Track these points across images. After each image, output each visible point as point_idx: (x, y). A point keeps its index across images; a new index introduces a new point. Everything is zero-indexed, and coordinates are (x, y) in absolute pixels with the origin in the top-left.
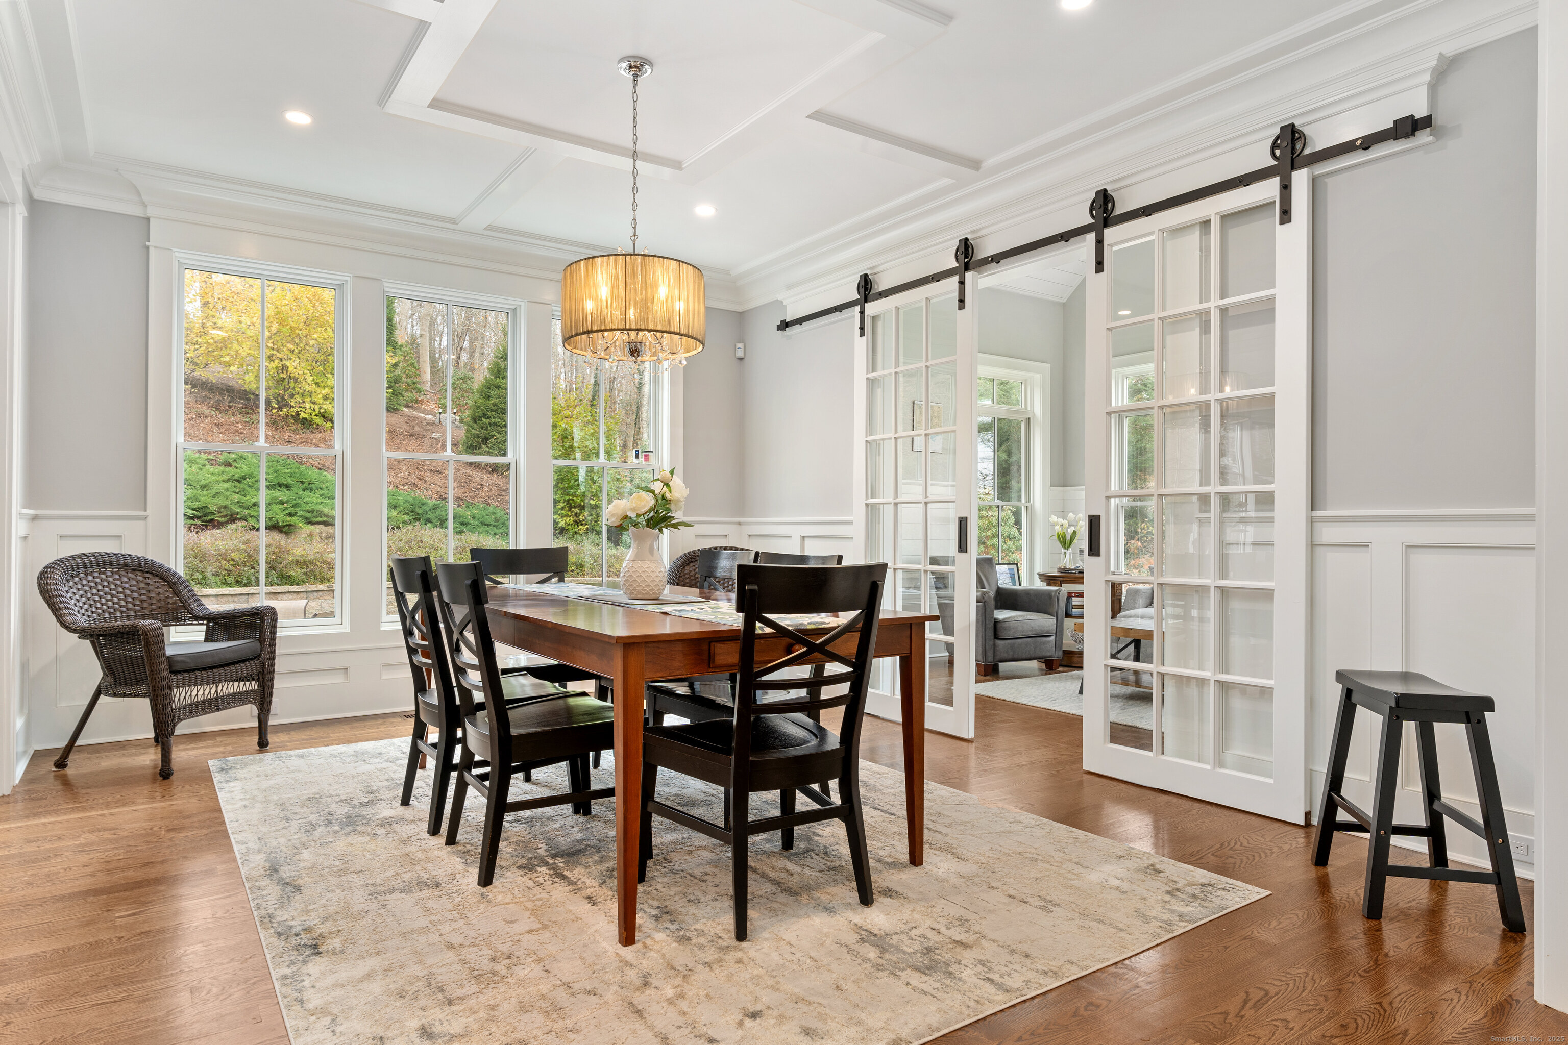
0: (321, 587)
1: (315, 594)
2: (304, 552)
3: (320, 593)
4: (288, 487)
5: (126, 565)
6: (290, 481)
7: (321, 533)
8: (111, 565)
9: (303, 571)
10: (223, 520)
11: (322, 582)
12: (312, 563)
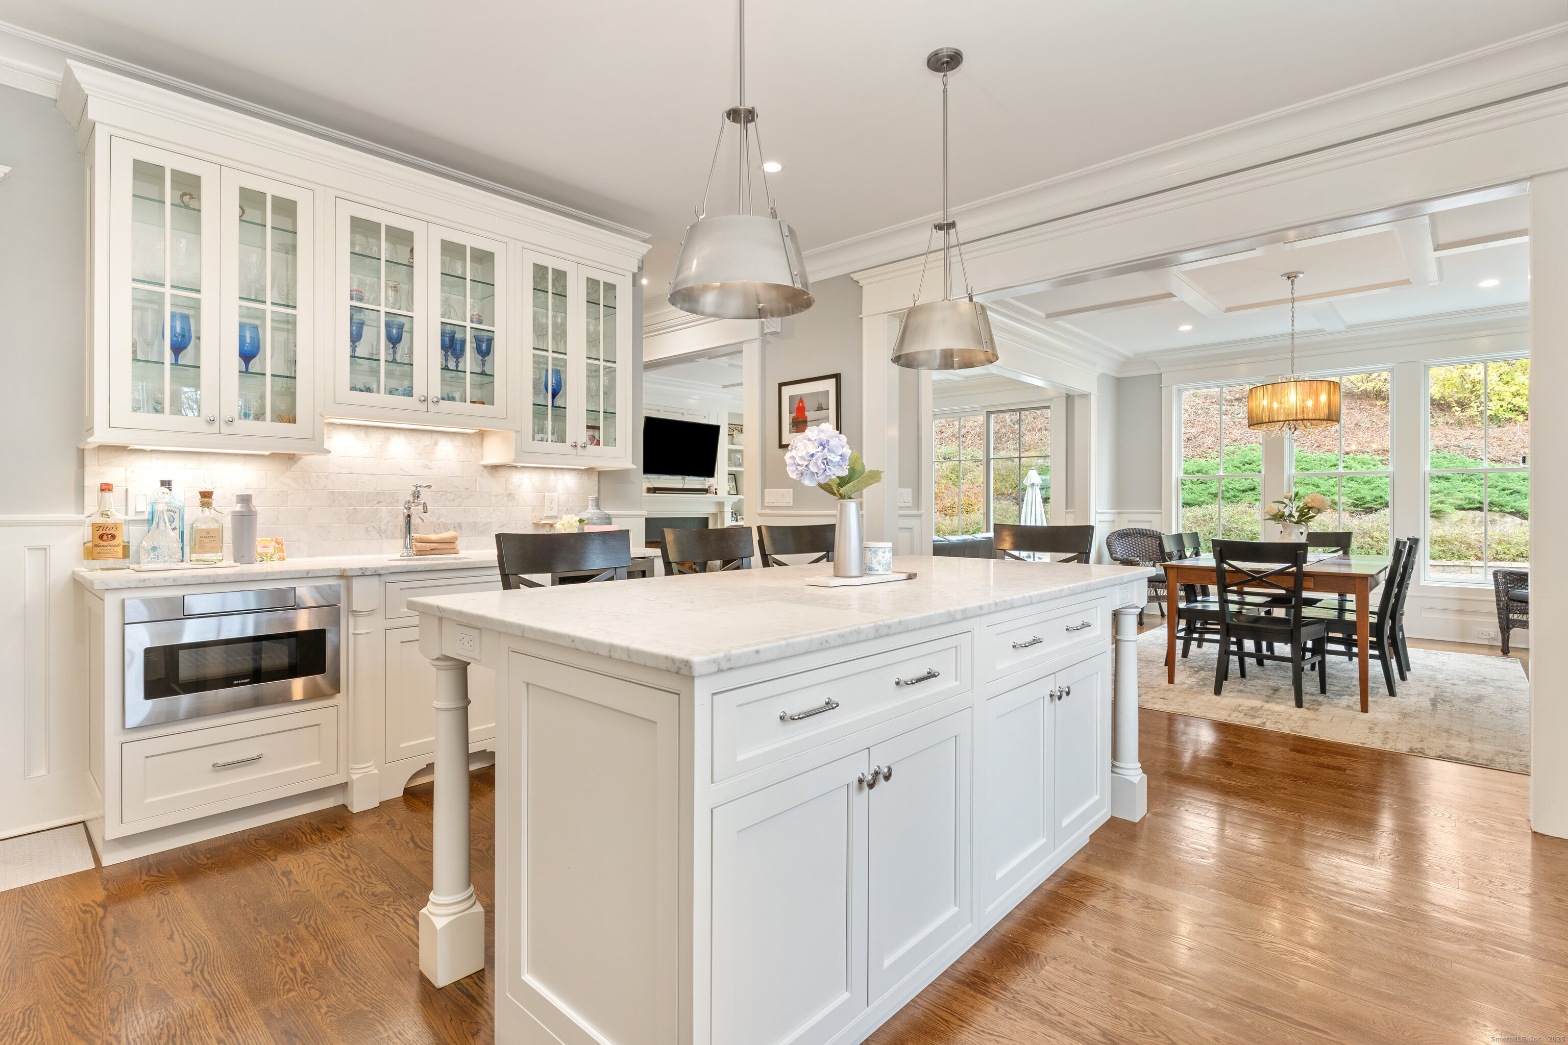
0: (1458, 563)
1: (1452, 568)
2: (1443, 534)
3: (1457, 568)
4: (1447, 479)
5: (1143, 534)
6: (1449, 475)
7: (1475, 518)
8: (1140, 534)
9: (1441, 549)
10: (1379, 507)
11: (1459, 558)
12: (1449, 542)
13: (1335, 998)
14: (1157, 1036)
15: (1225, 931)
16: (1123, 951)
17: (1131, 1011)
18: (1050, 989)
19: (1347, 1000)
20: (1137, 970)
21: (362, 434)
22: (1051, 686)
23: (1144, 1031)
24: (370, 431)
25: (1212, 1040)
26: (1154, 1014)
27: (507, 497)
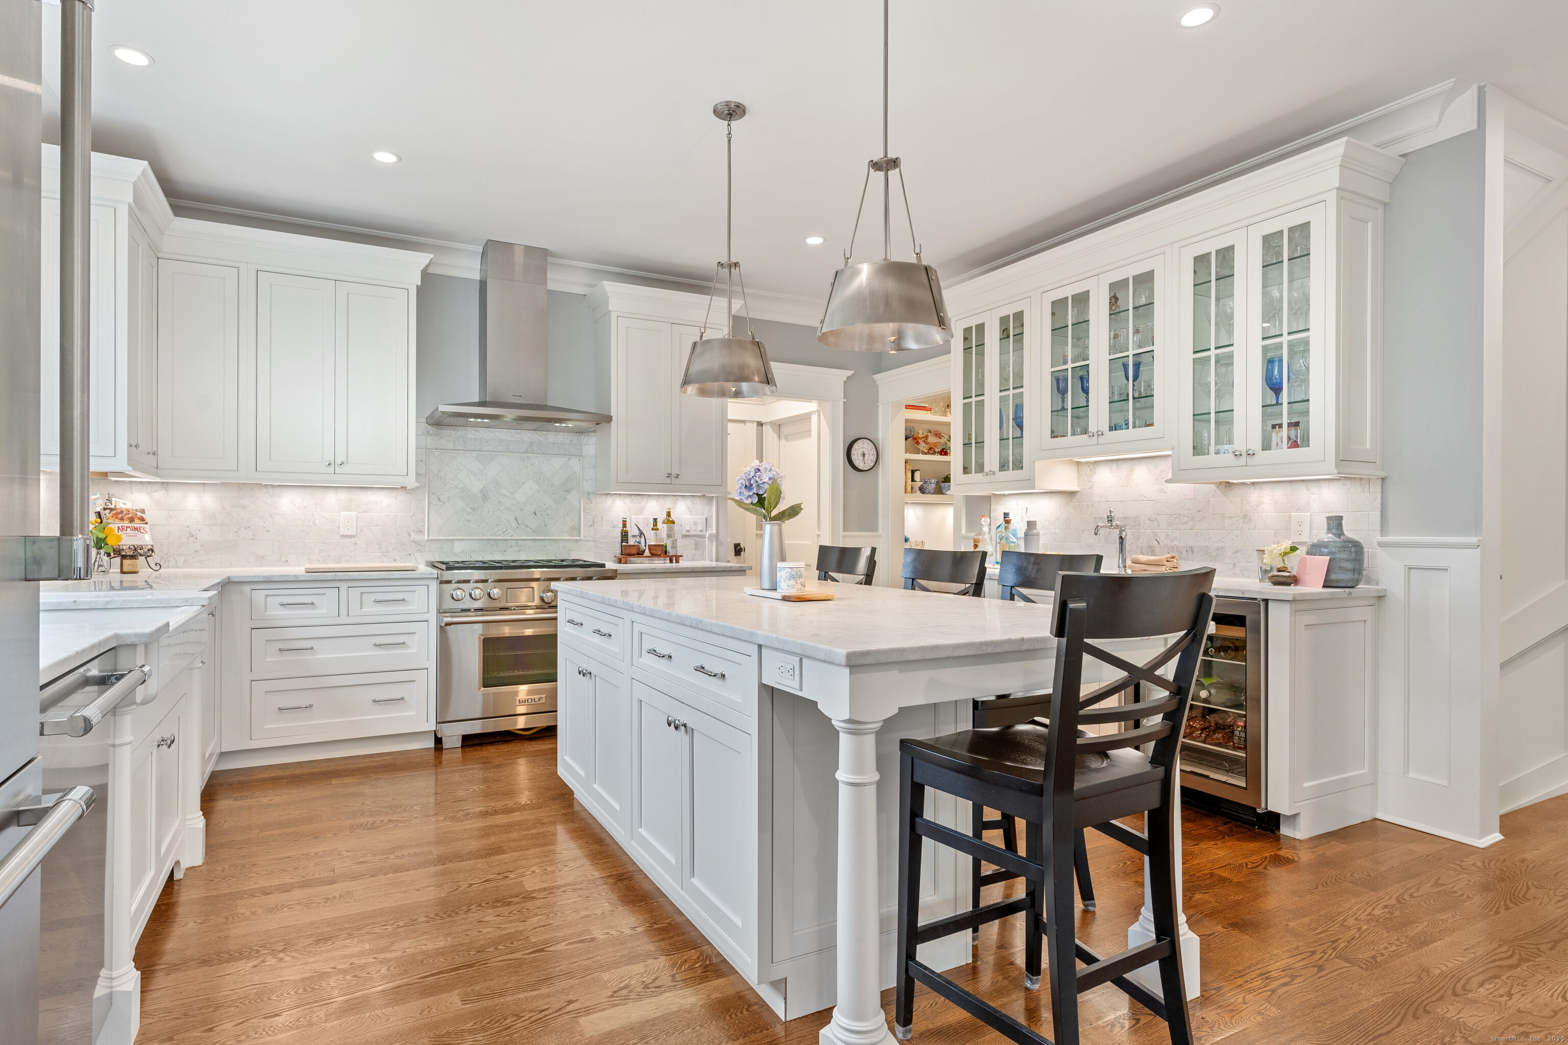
13: (429, 1009)
14: (509, 913)
15: (550, 1011)
16: (589, 942)
17: (537, 915)
18: (587, 897)
19: (420, 1014)
20: (564, 937)
21: (1114, 466)
22: (682, 716)
23: (518, 911)
24: (1120, 463)
25: (482, 930)
26: (524, 921)
27: (1243, 519)
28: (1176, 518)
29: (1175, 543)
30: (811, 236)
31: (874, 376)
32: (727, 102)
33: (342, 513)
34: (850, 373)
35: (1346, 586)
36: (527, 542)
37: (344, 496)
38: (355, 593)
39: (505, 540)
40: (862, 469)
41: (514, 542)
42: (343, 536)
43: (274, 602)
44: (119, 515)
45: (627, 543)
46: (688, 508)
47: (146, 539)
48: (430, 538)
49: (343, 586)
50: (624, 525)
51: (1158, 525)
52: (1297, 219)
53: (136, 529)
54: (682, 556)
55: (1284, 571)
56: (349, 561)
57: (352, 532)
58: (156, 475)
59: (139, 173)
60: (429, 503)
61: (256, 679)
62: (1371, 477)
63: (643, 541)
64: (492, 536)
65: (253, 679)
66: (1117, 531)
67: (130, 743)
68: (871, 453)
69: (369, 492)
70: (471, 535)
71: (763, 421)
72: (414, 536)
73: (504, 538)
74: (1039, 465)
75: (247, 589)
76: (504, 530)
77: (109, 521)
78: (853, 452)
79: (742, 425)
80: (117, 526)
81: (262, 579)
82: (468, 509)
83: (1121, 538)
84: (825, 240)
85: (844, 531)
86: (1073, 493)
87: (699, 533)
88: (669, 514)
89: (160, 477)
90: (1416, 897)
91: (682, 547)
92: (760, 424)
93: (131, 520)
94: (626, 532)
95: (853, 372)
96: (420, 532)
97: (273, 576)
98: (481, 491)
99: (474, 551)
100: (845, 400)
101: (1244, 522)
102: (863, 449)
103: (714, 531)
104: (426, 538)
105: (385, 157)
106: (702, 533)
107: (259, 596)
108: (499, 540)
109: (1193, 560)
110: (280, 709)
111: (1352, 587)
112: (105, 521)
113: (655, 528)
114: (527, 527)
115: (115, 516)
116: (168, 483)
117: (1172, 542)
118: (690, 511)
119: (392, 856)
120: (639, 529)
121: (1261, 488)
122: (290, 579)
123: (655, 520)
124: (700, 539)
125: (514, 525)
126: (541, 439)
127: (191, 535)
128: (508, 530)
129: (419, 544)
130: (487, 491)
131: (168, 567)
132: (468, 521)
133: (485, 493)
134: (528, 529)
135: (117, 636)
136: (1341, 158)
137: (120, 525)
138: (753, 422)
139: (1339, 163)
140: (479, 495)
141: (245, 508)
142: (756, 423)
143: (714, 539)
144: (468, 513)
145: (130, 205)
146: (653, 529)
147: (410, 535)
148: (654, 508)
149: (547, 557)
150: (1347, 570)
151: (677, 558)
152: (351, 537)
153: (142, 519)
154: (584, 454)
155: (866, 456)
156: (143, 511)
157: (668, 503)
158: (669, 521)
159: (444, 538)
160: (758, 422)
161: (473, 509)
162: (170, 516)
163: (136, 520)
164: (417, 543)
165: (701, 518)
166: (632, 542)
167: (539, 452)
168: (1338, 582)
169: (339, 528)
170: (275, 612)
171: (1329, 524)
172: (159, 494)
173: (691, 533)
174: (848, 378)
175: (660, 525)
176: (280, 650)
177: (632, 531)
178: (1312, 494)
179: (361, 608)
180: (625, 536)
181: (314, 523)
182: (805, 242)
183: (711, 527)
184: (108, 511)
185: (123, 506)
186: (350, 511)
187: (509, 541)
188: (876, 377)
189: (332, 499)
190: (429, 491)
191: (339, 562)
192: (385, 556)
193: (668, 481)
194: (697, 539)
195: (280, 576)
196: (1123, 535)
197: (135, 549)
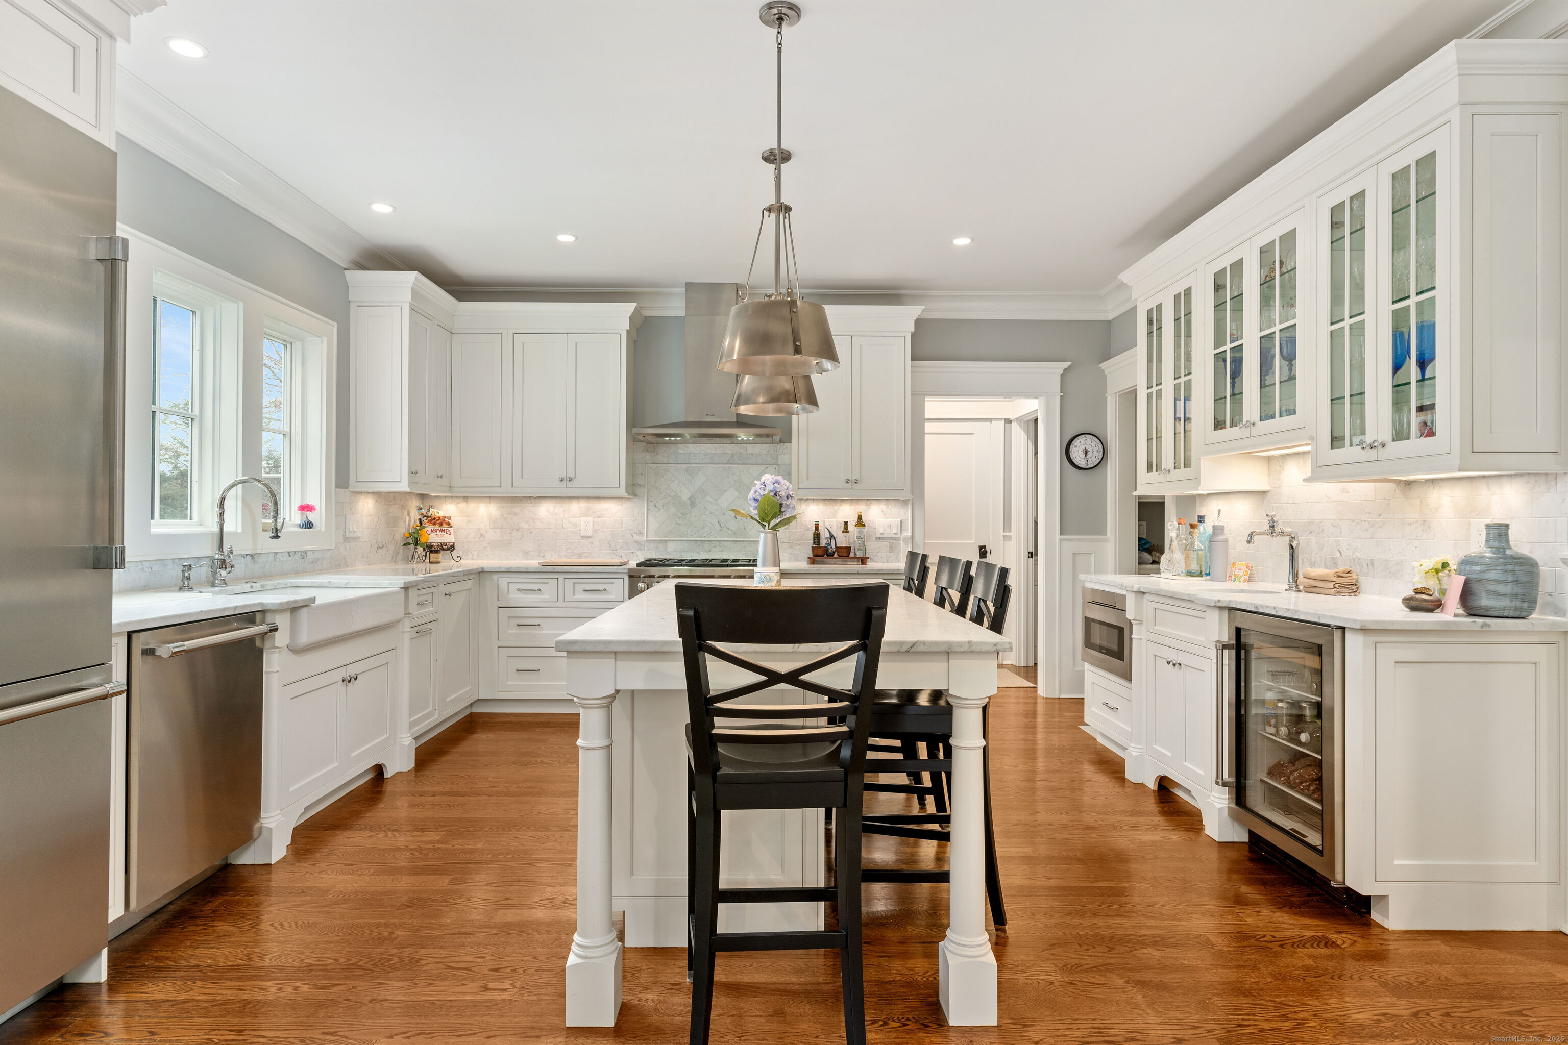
27: (1422, 525)
28: (1357, 523)
29: (1357, 554)
30: (959, 237)
31: (1100, 365)
32: (771, 149)
33: (582, 518)
34: (1066, 365)
35: (1502, 615)
36: (729, 543)
37: (583, 504)
38: (569, 583)
39: (709, 541)
40: (1084, 467)
41: (717, 542)
42: (583, 537)
43: (514, 587)
44: (433, 521)
45: (819, 545)
46: (882, 511)
47: (448, 539)
48: (648, 539)
49: (561, 577)
50: (817, 528)
51: (1341, 533)
52: (1420, 151)
53: (443, 531)
54: (868, 558)
55: (1423, 593)
56: (587, 557)
57: (590, 534)
58: (450, 491)
59: (413, 280)
60: (647, 509)
61: (502, 645)
62: (1558, 472)
63: (833, 542)
64: (699, 537)
65: (500, 646)
66: (1287, 539)
67: (278, 671)
68: (1096, 449)
69: (602, 501)
70: (681, 537)
71: (1011, 418)
72: (636, 537)
73: (708, 539)
74: (1203, 462)
75: (495, 577)
76: (709, 532)
77: (426, 525)
78: (1072, 448)
79: (988, 423)
80: (430, 529)
81: (504, 570)
82: (679, 515)
83: (1292, 547)
84: (973, 240)
85: (1061, 535)
86: (1264, 493)
87: (894, 536)
88: (860, 518)
89: (452, 493)
90: (1452, 1017)
91: (872, 548)
92: (1008, 421)
93: (441, 525)
94: (819, 534)
95: (1069, 363)
96: (641, 533)
97: (512, 568)
98: (690, 499)
99: (684, 551)
100: (1062, 394)
101: (1423, 530)
102: (1085, 446)
103: (910, 534)
104: (645, 539)
105: (566, 238)
106: (897, 536)
107: (503, 583)
108: (705, 541)
109: (1373, 577)
110: (517, 671)
111: (1523, 618)
112: (423, 525)
113: (846, 530)
114: (729, 529)
115: (430, 522)
116: (467, 497)
117: (1354, 553)
118: (885, 515)
119: (515, 786)
120: (829, 532)
121: (1440, 487)
122: (522, 571)
123: (846, 523)
124: (894, 542)
125: (718, 528)
126: (741, 451)
127: (482, 536)
128: (713, 532)
129: (640, 544)
130: (695, 499)
131: (467, 559)
132: (679, 524)
133: (693, 500)
134: (730, 532)
135: (262, 604)
136: (1456, 66)
137: (433, 528)
138: (1000, 419)
139: (1456, 73)
140: (688, 502)
141: (516, 515)
142: (1003, 421)
143: (910, 541)
144: (679, 518)
145: (410, 303)
146: (843, 532)
147: (633, 536)
148: (848, 512)
149: (746, 556)
150: (1505, 595)
151: (863, 561)
152: (589, 537)
153: (448, 524)
154: (780, 462)
155: (1089, 453)
156: (450, 518)
157: (861, 508)
158: (860, 523)
159: (659, 539)
160: (1005, 419)
161: (683, 514)
162: (469, 521)
163: (444, 525)
164: (639, 543)
165: (895, 522)
166: (823, 543)
167: (739, 462)
168: (1487, 610)
169: (580, 530)
170: (515, 596)
171: (1488, 534)
172: (462, 505)
173: (885, 536)
174: (1065, 370)
175: (851, 528)
176: (518, 625)
177: (824, 535)
178: (1493, 495)
179: (574, 595)
180: (817, 537)
181: (562, 526)
182: (952, 243)
183: (907, 530)
184: (425, 518)
185: (438, 515)
186: (588, 517)
187: (713, 542)
188: (1103, 366)
189: (576, 507)
190: (648, 500)
191: (580, 558)
192: (614, 553)
193: (848, 486)
194: (892, 541)
195: (516, 568)
196: (1294, 545)
197: (442, 546)
